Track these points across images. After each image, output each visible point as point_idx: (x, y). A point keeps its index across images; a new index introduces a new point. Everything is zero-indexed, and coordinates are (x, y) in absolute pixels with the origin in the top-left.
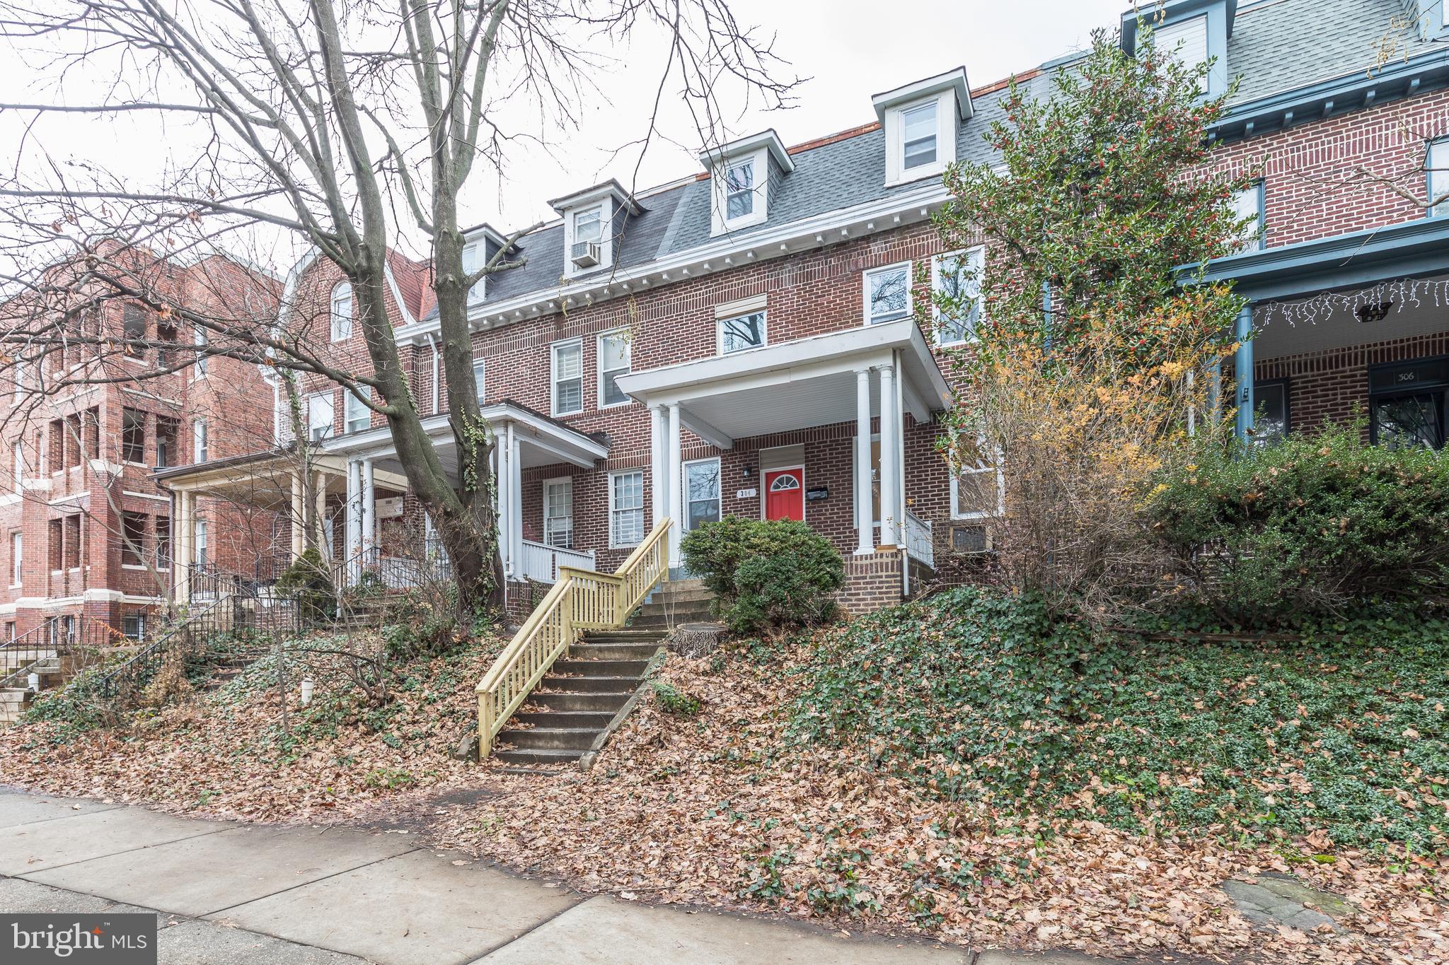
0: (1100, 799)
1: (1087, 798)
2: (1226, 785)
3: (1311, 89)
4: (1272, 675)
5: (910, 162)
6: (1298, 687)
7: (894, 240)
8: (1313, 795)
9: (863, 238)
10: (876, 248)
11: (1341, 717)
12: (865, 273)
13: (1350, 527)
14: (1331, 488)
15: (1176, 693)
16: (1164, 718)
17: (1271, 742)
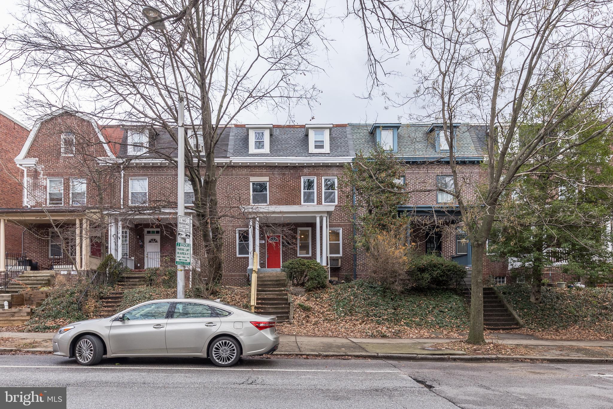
0: (405, 323)
1: (402, 323)
2: (423, 320)
3: (416, 158)
4: (425, 301)
5: (316, 147)
6: (430, 303)
7: (311, 169)
8: (435, 320)
9: (301, 167)
10: (306, 170)
11: (437, 308)
12: (302, 177)
13: (437, 274)
14: (434, 267)
15: (411, 304)
16: (410, 308)
17: (427, 312)
